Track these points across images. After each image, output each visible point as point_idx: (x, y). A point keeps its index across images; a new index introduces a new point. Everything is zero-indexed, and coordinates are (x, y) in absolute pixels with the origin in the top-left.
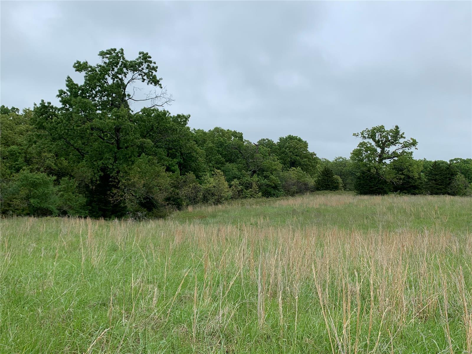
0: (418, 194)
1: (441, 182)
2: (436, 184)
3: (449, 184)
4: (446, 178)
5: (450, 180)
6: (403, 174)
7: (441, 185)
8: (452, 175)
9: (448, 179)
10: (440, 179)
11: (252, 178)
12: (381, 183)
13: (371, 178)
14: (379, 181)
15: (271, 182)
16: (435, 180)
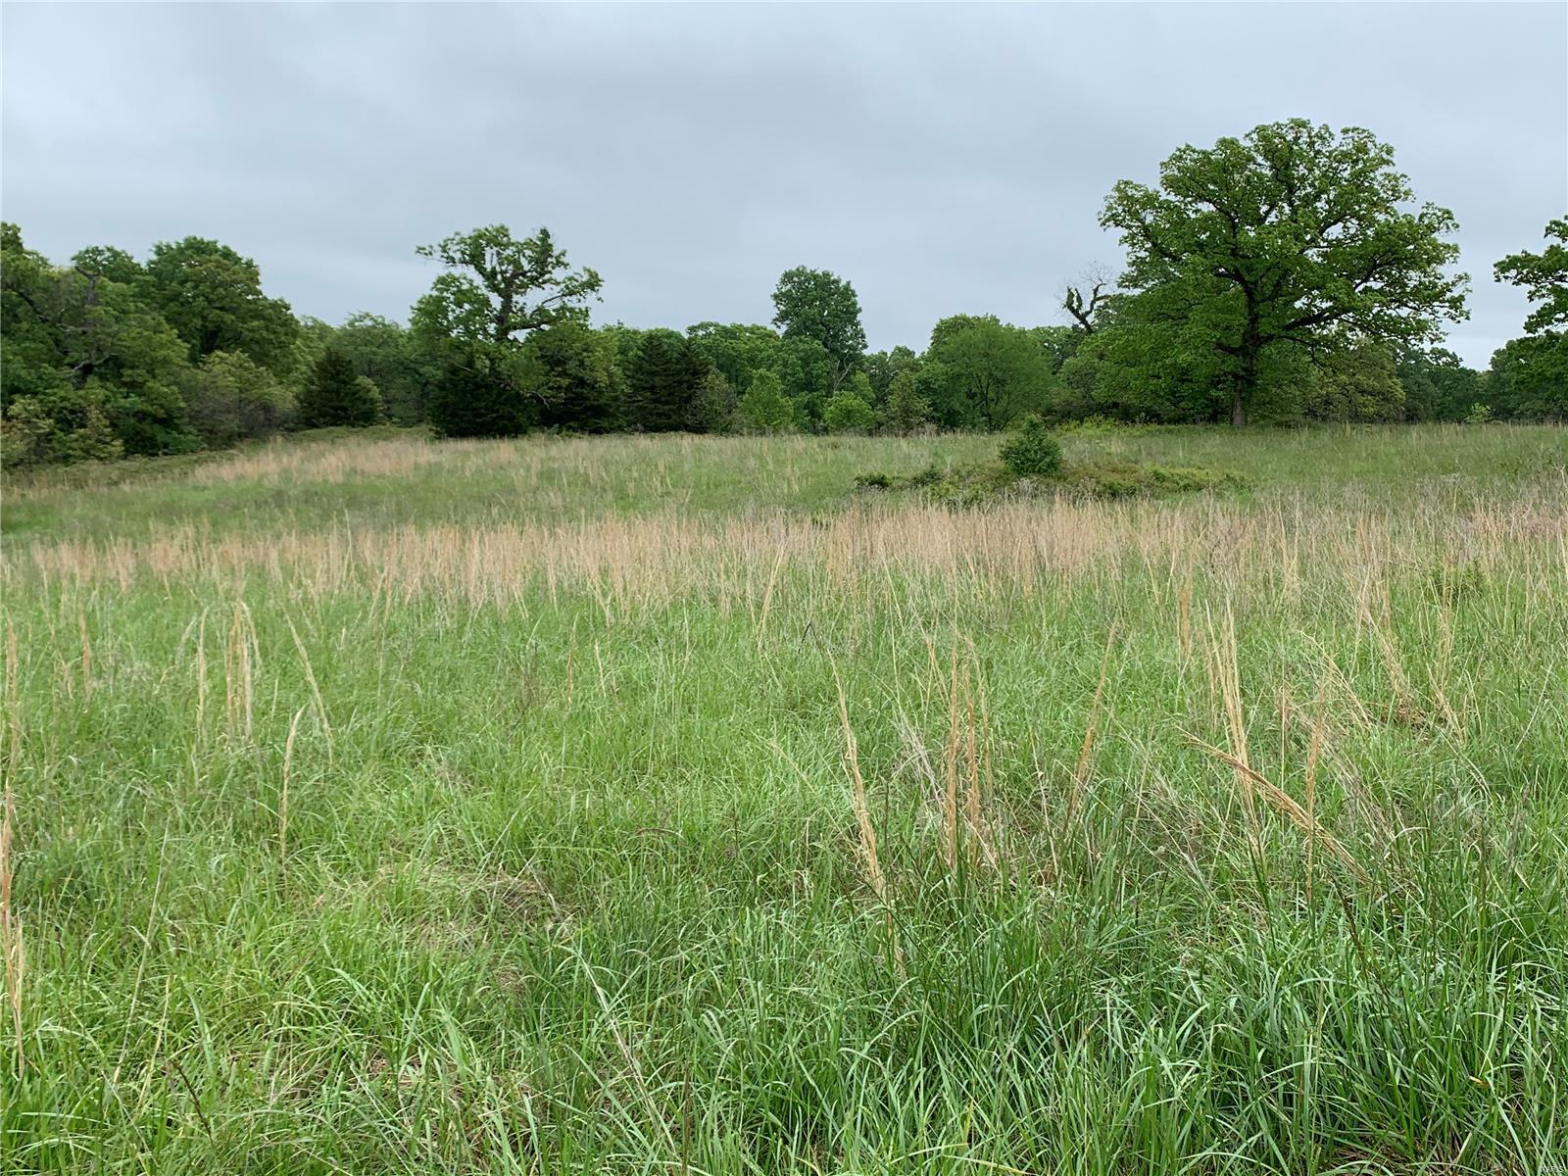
0: (608, 432)
1: (669, 395)
2: (656, 401)
3: (688, 400)
4: (680, 382)
5: (690, 388)
6: (564, 374)
7: (667, 403)
8: (695, 373)
9: (685, 386)
10: (664, 387)
11: (81, 392)
12: (506, 399)
13: (478, 386)
14: (499, 395)
15: (150, 401)
16: (652, 389)
